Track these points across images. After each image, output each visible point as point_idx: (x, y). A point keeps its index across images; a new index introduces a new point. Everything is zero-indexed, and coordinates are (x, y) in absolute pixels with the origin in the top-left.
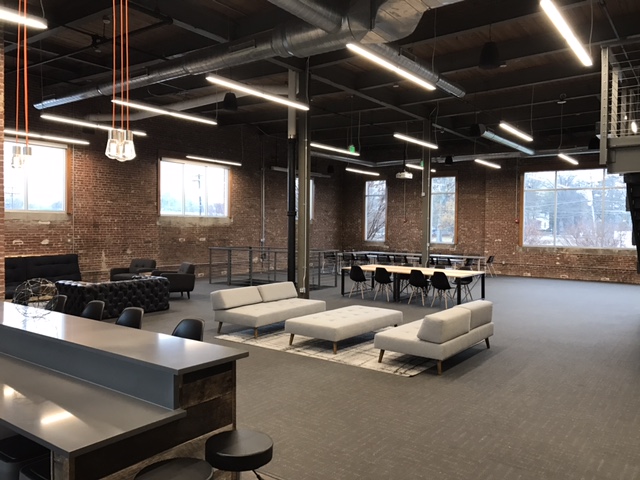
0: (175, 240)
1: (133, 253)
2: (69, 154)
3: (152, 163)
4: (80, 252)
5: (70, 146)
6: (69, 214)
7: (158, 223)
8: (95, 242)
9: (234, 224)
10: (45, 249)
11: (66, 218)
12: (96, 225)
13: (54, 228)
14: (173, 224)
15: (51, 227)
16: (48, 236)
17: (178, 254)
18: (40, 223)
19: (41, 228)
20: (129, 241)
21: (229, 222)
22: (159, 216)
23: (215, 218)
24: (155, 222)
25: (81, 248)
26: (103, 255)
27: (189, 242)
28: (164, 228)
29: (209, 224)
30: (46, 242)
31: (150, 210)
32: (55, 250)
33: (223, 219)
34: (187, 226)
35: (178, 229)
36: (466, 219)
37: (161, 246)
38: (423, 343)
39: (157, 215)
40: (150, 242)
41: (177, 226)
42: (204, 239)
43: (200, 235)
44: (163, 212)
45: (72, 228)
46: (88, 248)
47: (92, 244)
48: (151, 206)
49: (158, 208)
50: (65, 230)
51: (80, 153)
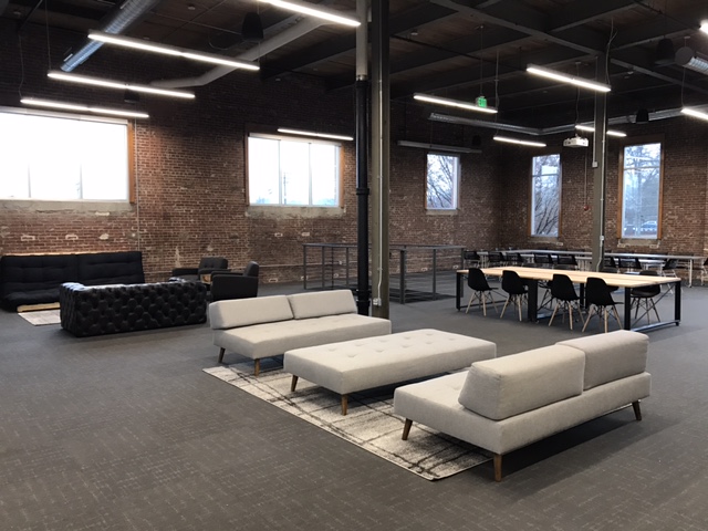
0: (269, 234)
1: (216, 251)
2: (130, 132)
3: (238, 140)
4: (148, 248)
5: (131, 120)
6: (132, 203)
7: (247, 214)
8: (167, 237)
9: (347, 215)
10: (104, 244)
11: (128, 208)
12: (166, 217)
13: (114, 220)
14: (267, 215)
15: (110, 218)
16: (107, 229)
17: (274, 252)
18: (97, 214)
19: (98, 220)
20: (210, 236)
21: (340, 213)
22: (248, 205)
23: (322, 208)
24: (242, 213)
25: (149, 244)
26: (177, 252)
27: (288, 237)
28: (255, 221)
29: (314, 215)
30: (105, 237)
31: (236, 198)
32: (116, 246)
33: (333, 209)
34: (285, 217)
35: (274, 222)
36: (675, 203)
37: (252, 242)
38: (468, 415)
39: (246, 204)
40: (236, 237)
41: (272, 217)
42: (308, 234)
43: (301, 229)
44: (253, 200)
45: (137, 220)
46: (158, 244)
47: (163, 240)
48: (237, 193)
49: (246, 195)
50: (129, 223)
51: (144, 130)
